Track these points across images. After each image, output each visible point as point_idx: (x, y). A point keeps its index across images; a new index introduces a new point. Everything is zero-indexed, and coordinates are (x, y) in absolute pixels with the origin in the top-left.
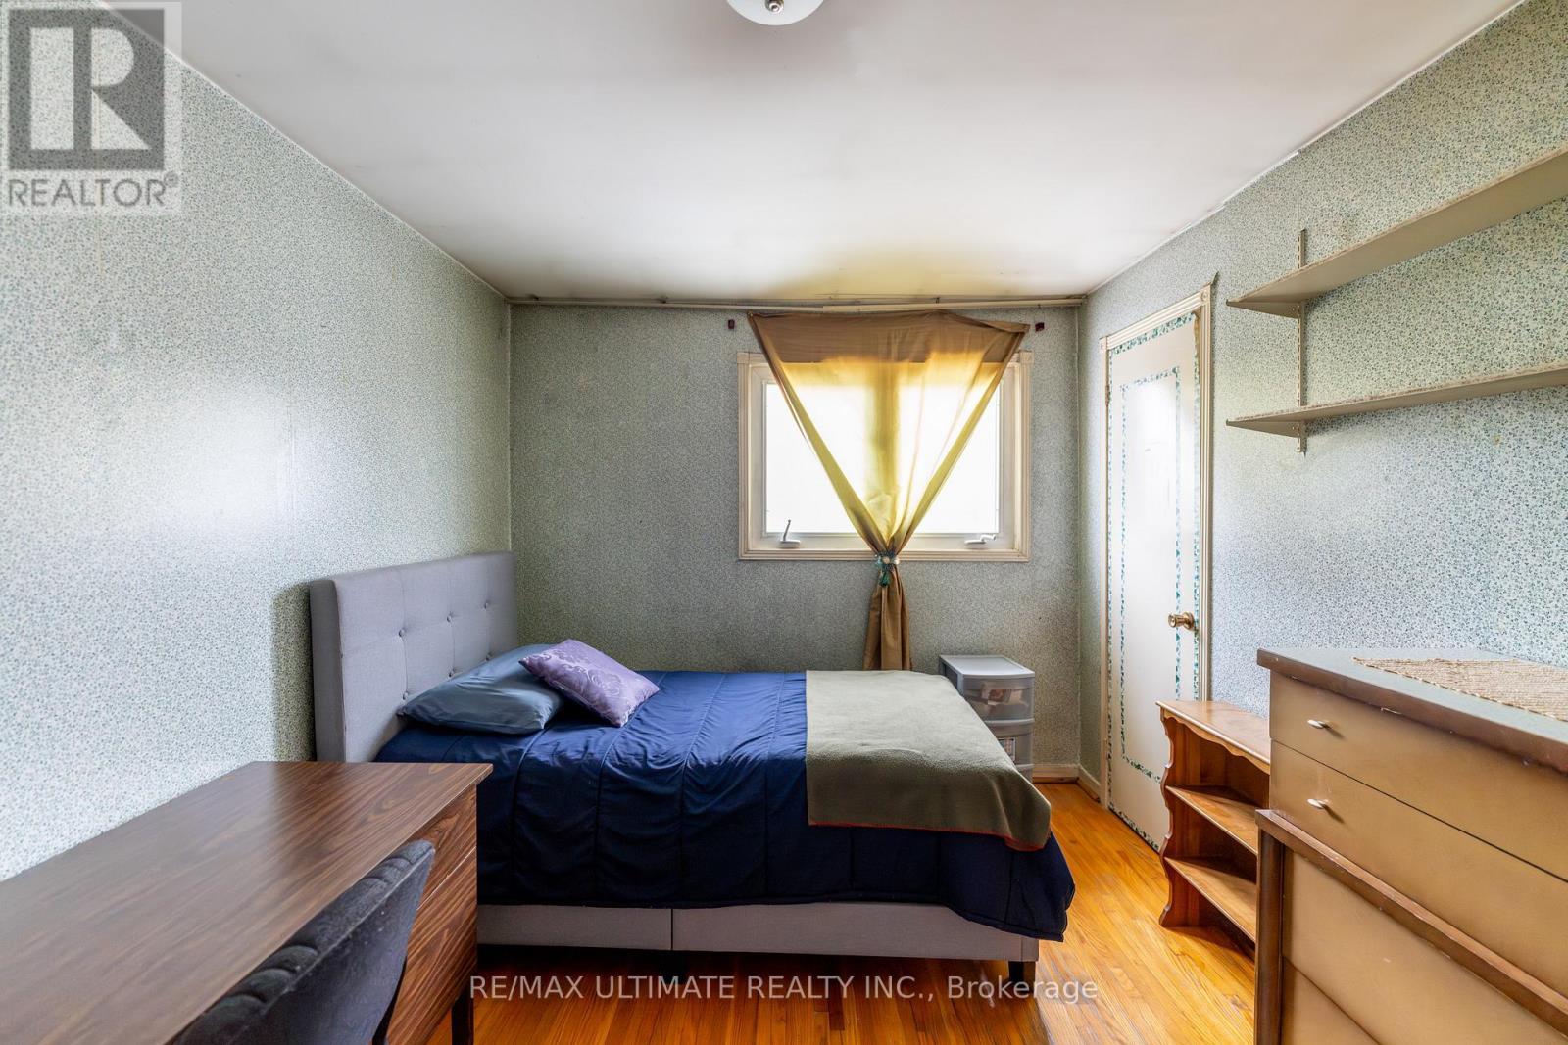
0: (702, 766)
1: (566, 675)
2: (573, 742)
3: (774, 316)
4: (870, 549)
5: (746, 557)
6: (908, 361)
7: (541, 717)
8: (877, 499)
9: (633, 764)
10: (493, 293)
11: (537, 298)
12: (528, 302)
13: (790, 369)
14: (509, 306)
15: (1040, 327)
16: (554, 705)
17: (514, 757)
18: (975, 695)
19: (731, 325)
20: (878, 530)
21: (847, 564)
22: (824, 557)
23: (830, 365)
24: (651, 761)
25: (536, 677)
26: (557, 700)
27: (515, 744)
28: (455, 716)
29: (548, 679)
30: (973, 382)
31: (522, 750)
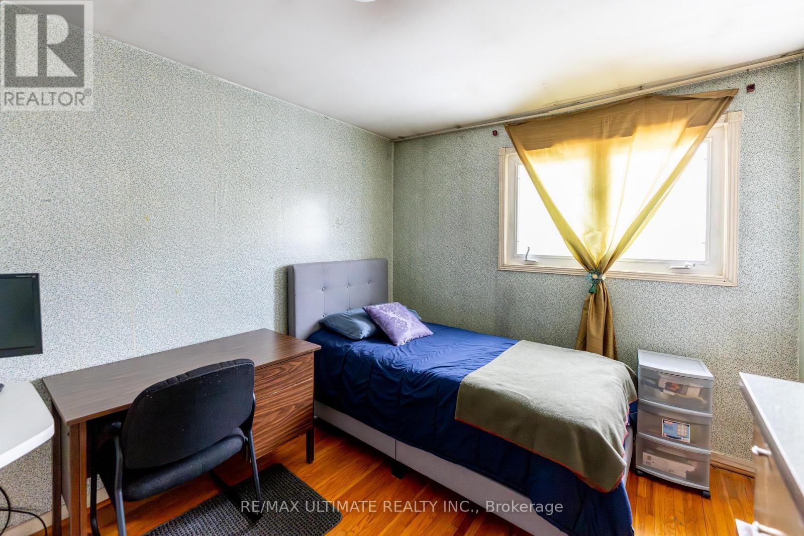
0: (412, 372)
1: (379, 317)
2: (370, 348)
3: (520, 124)
4: (583, 268)
5: (503, 268)
6: (617, 136)
7: (362, 333)
8: (590, 235)
9: (386, 363)
10: (383, 139)
11: (402, 138)
12: (399, 140)
13: (531, 155)
14: (393, 143)
15: (751, 88)
16: (372, 330)
17: (347, 348)
18: (654, 383)
19: (495, 133)
20: (588, 256)
21: (567, 277)
22: (551, 272)
23: (558, 148)
24: (393, 364)
25: (369, 317)
26: (374, 327)
27: (350, 343)
28: (336, 327)
29: (372, 318)
30: (677, 143)
31: (350, 346)
